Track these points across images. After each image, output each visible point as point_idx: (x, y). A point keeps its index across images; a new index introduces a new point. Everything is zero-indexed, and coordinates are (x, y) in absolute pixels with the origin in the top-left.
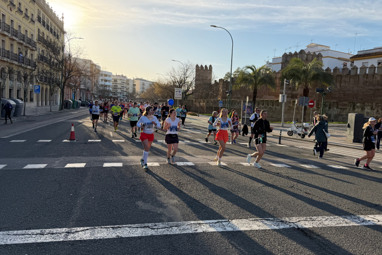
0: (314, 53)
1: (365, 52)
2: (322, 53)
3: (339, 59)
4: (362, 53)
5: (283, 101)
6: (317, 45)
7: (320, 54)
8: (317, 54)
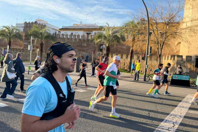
0: (42, 24)
1: (65, 27)
2: (46, 24)
3: (53, 29)
4: (64, 28)
5: (31, 50)
6: (41, 20)
7: (45, 25)
8: (44, 25)
